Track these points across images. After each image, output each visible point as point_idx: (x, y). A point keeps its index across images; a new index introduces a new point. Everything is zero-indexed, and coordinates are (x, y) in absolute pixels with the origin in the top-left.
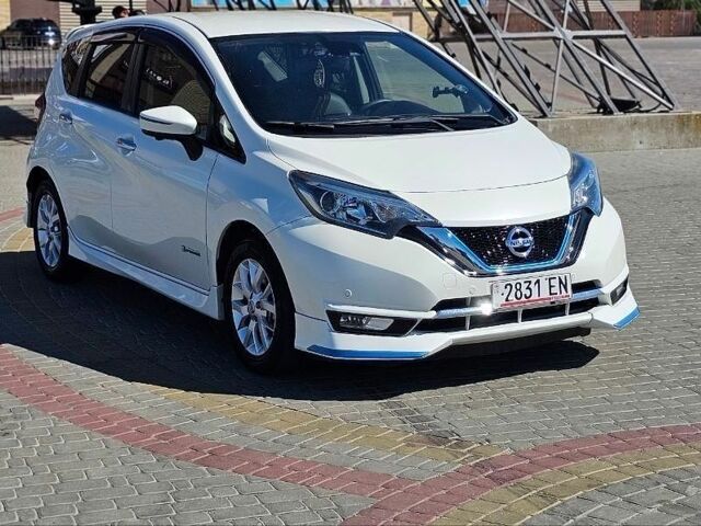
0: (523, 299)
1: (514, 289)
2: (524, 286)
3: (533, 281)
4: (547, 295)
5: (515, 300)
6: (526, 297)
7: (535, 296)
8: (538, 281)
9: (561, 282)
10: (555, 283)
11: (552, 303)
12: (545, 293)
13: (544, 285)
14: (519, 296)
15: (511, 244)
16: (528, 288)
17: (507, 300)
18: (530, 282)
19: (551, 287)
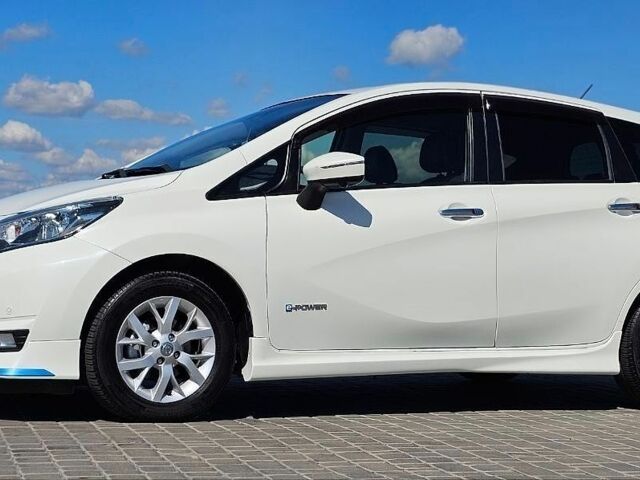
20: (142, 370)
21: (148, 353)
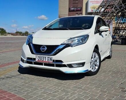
0: (42, 60)
1: (40, 58)
2: (42, 58)
3: (44, 57)
4: (47, 61)
5: (40, 60)
7: (44, 60)
9: (50, 59)
11: (49, 63)
12: (47, 60)
13: (47, 59)
15: (41, 49)
17: (38, 60)
20: (91, 67)
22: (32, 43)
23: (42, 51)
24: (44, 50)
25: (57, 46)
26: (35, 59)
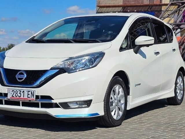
0: (18, 97)
1: (15, 93)
3: (22, 91)
4: (27, 98)
5: (15, 97)
6: (19, 97)
7: (22, 97)
8: (24, 91)
9: (32, 93)
10: (30, 93)
11: (30, 101)
13: (26, 93)
14: (16, 96)
16: (20, 93)
17: (12, 96)
18: (21, 91)
19: (28, 94)
20: (113, 110)
21: (114, 104)
22: (2, 67)
23: (19, 81)
24: (22, 79)
25: (45, 72)
26: (6, 95)
